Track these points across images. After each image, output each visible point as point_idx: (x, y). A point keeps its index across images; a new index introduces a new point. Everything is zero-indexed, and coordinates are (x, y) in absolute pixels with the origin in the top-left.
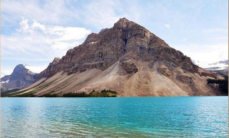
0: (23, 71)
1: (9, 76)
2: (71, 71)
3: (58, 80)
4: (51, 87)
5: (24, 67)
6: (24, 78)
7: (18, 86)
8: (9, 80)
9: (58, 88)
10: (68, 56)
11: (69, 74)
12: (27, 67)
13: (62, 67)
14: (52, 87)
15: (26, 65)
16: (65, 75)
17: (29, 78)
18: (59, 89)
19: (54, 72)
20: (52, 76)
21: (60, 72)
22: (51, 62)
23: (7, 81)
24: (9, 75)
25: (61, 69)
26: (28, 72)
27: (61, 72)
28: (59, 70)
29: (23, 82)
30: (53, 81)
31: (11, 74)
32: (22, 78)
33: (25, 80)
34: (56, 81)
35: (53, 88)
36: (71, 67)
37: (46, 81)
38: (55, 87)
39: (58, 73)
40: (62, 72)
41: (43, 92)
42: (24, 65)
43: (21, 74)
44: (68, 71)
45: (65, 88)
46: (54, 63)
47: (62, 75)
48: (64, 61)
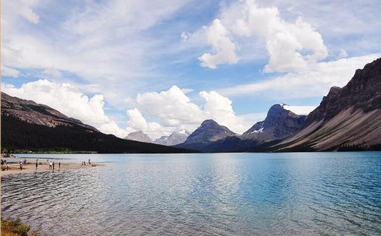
0: (281, 113)
1: (263, 122)
2: (369, 106)
3: (348, 122)
4: (340, 133)
5: (283, 107)
6: (284, 123)
7: (277, 137)
8: (263, 128)
9: (354, 135)
10: (357, 82)
11: (366, 111)
12: (286, 108)
13: (349, 101)
14: (340, 135)
15: (284, 104)
16: (359, 114)
17: (291, 124)
18: (356, 137)
19: (335, 110)
20: (333, 116)
21: (346, 109)
22: (326, 96)
23: (261, 130)
24: (261, 121)
25: (348, 105)
26: (289, 114)
27: (348, 110)
28: (344, 106)
29: (283, 130)
30: (339, 125)
31: (264, 120)
32: (282, 123)
33: (285, 126)
34: (345, 124)
35: (343, 136)
36: (369, 99)
37: (326, 126)
38: (346, 134)
39: (342, 111)
40: (350, 109)
41: (327, 142)
42: (281, 105)
43: (279, 118)
44: (364, 106)
45: (369, 134)
46: (330, 97)
47: (352, 113)
48: (352, 90)
